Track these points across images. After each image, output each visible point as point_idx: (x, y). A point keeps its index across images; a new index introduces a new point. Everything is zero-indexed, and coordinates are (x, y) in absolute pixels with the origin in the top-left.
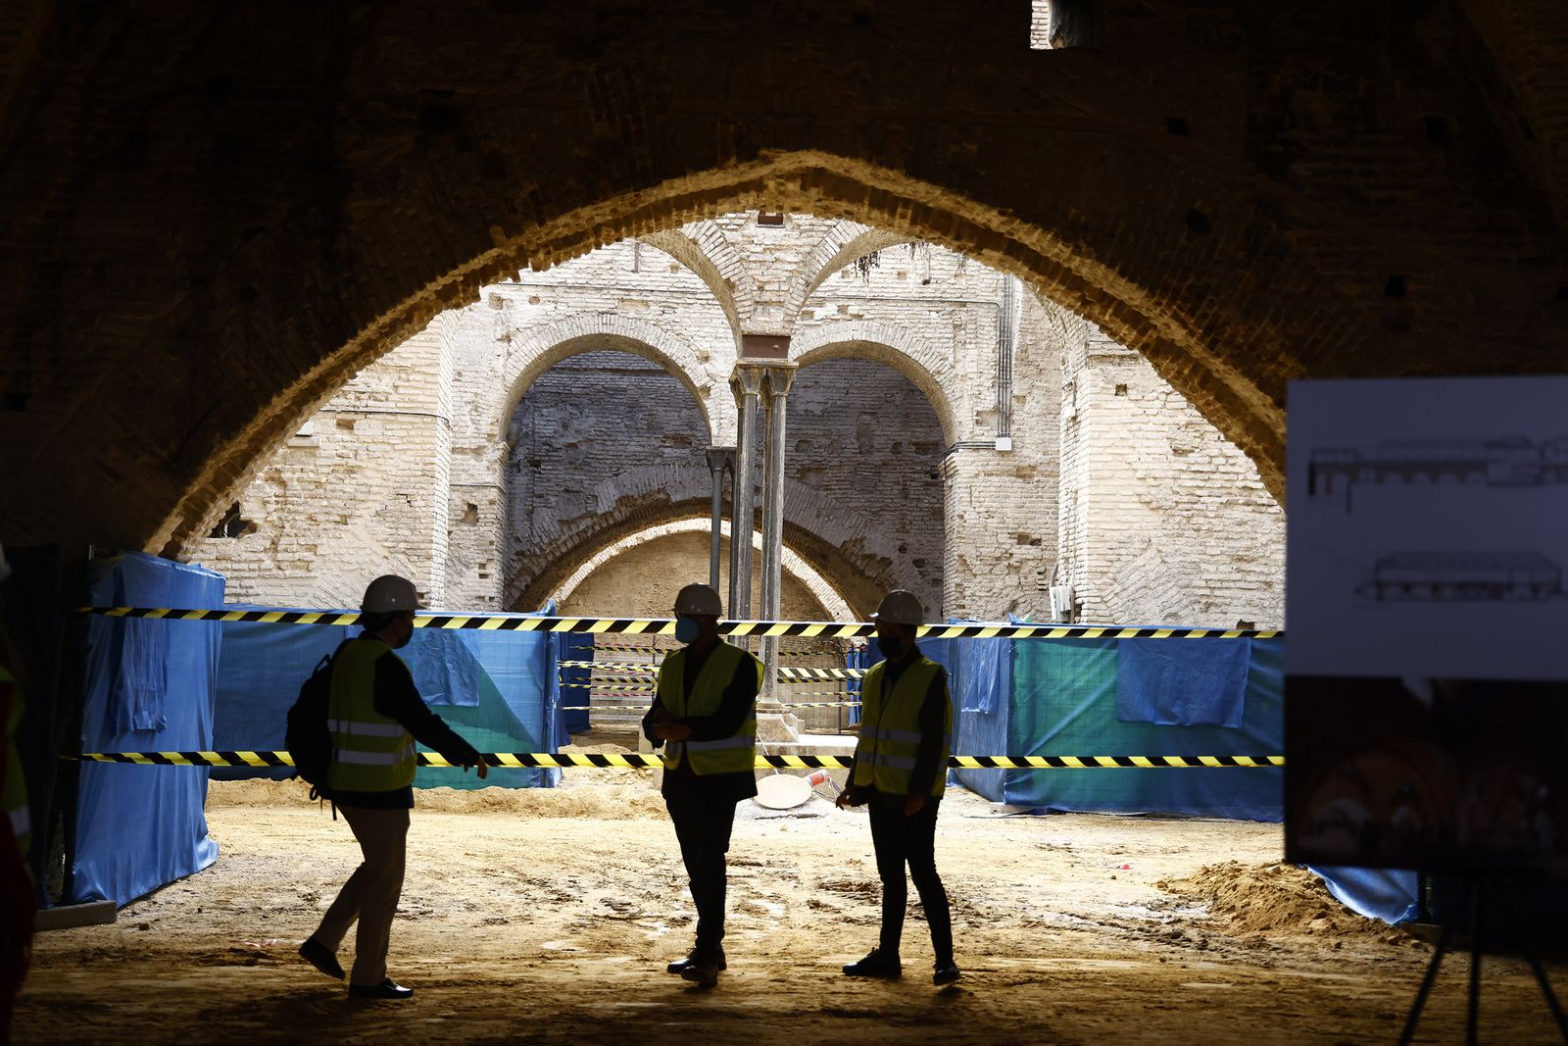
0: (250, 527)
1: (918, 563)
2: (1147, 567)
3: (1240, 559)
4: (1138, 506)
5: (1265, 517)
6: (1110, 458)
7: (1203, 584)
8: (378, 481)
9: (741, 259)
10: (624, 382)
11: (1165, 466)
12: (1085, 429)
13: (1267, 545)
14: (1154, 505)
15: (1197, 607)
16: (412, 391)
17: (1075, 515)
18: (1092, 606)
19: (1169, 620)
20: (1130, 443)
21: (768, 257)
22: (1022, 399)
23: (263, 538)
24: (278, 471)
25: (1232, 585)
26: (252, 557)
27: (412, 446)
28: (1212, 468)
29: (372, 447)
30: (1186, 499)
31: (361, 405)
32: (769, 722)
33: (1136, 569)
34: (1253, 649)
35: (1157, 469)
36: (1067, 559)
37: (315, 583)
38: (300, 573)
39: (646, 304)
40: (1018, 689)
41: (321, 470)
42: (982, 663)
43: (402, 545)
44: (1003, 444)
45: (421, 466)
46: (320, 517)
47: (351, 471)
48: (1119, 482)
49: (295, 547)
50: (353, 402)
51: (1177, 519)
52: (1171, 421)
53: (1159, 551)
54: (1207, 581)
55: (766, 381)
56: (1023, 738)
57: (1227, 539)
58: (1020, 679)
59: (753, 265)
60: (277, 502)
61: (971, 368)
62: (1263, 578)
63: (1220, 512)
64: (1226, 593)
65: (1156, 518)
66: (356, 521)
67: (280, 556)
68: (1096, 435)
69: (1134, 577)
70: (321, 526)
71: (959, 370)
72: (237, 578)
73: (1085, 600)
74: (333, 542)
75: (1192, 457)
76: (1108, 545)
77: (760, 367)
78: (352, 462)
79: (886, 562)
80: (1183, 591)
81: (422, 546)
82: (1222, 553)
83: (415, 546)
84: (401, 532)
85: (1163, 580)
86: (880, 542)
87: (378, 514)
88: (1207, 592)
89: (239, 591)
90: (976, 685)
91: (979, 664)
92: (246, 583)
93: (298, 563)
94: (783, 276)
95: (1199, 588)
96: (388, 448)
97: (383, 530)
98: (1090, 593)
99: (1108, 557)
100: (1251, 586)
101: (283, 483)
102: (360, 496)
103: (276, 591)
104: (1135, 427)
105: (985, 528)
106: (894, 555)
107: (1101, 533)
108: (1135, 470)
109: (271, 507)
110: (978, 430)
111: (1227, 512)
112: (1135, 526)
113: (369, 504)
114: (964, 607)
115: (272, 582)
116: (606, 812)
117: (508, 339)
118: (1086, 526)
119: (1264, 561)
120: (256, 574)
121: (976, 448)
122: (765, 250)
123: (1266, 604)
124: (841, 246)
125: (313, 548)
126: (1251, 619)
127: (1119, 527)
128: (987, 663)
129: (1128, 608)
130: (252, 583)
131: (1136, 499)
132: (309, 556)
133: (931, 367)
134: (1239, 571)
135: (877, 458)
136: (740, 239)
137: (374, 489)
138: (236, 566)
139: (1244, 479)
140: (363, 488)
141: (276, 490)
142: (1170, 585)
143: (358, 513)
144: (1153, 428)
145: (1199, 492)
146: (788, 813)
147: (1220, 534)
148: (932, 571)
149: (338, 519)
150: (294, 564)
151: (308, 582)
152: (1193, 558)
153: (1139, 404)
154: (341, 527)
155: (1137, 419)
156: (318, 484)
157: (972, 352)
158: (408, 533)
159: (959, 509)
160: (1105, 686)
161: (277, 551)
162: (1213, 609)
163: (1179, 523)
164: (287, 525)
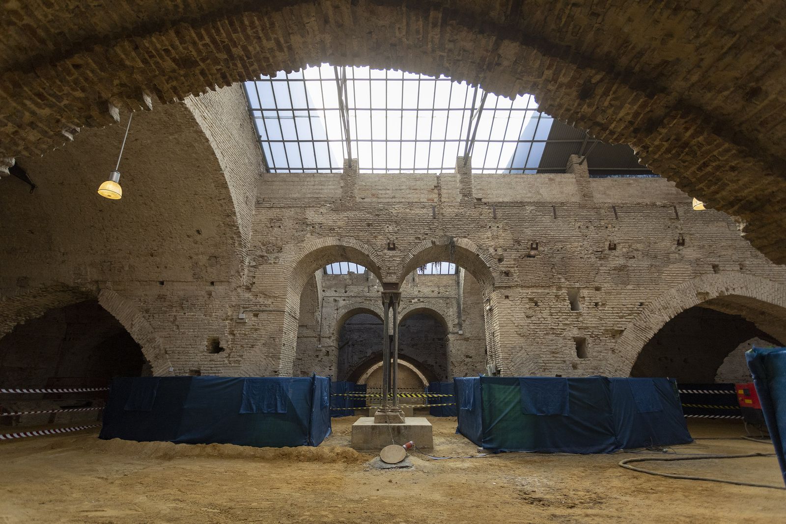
0: (222, 349)
1: (440, 366)
2: (522, 356)
3: (553, 353)
4: (517, 335)
5: (560, 338)
6: (506, 319)
7: (542, 362)
8: (264, 333)
9: (382, 260)
10: (373, 326)
11: (524, 321)
12: (495, 311)
13: (561, 348)
14: (522, 335)
15: (541, 370)
16: (277, 304)
17: (494, 340)
18: (505, 370)
19: (532, 375)
20: (512, 314)
21: (391, 259)
22: (464, 321)
23: (226, 353)
24: (233, 331)
25: (552, 362)
26: (222, 360)
27: (276, 321)
28: (540, 322)
29: (263, 322)
30: (532, 332)
31: (261, 309)
32: (394, 416)
33: (518, 357)
34: (570, 385)
35: (522, 322)
36: (491, 356)
37: (242, 368)
38: (236, 365)
39: (371, 300)
40: (485, 402)
41: (247, 330)
42: (467, 392)
43: (271, 355)
44: (461, 332)
45: (278, 328)
46: (245, 346)
47: (256, 330)
48: (508, 328)
49: (235, 356)
50: (259, 308)
51: (530, 339)
52: (524, 307)
53: (526, 351)
54: (543, 361)
55: (391, 297)
56: (488, 421)
57: (548, 346)
58: (485, 398)
59: (386, 262)
60: (232, 341)
61: (451, 314)
62: (562, 359)
63: (545, 337)
64: (550, 365)
65: (522, 340)
66: (257, 347)
67: (230, 359)
68: (500, 312)
69: (518, 360)
70: (245, 349)
71: (448, 314)
72: (216, 367)
73: (502, 368)
74: (248, 354)
75: (533, 318)
76: (508, 349)
77: (389, 293)
78: (257, 327)
79: (432, 366)
80: (535, 364)
81: (277, 355)
82: (547, 351)
83: (275, 355)
84: (271, 350)
85: (528, 360)
86: (431, 361)
87: (263, 344)
88: (544, 364)
89: (216, 371)
90: (465, 399)
91: (466, 392)
92: (219, 368)
93: (236, 362)
94: (396, 265)
95: (541, 363)
96: (269, 322)
97: (265, 349)
98: (504, 366)
99: (509, 353)
100: (558, 362)
101: (234, 335)
102: (258, 338)
103: (228, 371)
104: (512, 309)
105: (458, 354)
106: (434, 364)
107: (505, 345)
108: (514, 323)
109: (230, 343)
110: (454, 329)
111: (547, 337)
112: (516, 342)
113: (261, 341)
114: (453, 375)
115: (227, 368)
116: (326, 459)
117: (337, 309)
118: (500, 342)
119: (561, 353)
120: (222, 366)
121: (454, 333)
122: (390, 257)
123: (565, 368)
124: (414, 255)
125: (241, 356)
126: (560, 374)
127: (510, 342)
128: (469, 392)
129: (517, 371)
130: (221, 369)
131: (515, 333)
132: (240, 359)
133: (441, 313)
134: (553, 357)
135: (429, 342)
136: (382, 254)
137: (263, 336)
138: (216, 363)
139: (551, 325)
140: (260, 336)
141: (232, 337)
142: (530, 362)
143: (257, 344)
144: (519, 309)
145: (536, 330)
146: (396, 466)
147: (545, 344)
148: (444, 368)
149: (250, 346)
150: (235, 362)
151: (239, 368)
152: (537, 353)
153: (513, 302)
154: (252, 349)
155: (513, 306)
156: (245, 335)
157: (451, 310)
158: (273, 350)
159: (451, 349)
160: (516, 400)
161: (230, 358)
162: (546, 370)
163: (531, 341)
164: (234, 349)
